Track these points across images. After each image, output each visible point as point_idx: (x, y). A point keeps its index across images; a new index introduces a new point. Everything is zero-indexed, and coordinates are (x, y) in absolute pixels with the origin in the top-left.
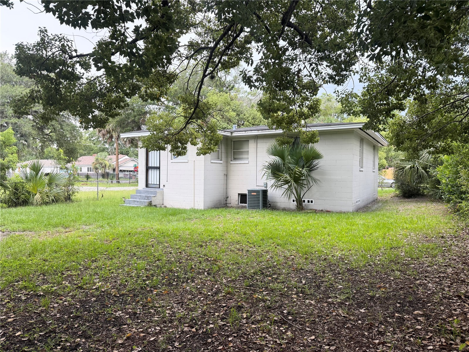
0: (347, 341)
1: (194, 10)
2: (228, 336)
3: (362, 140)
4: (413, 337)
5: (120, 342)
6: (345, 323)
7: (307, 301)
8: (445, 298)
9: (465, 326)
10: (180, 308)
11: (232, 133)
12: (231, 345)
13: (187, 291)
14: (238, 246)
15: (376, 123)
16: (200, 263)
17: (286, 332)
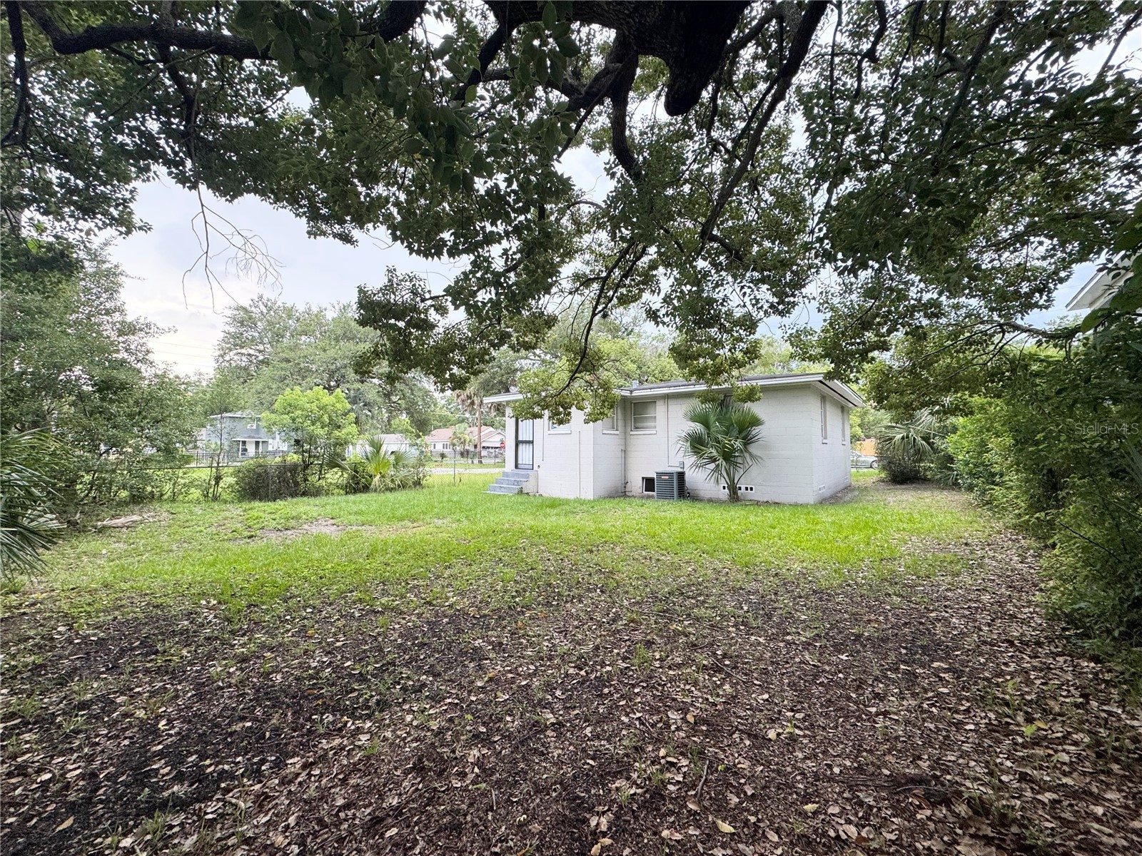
0: (822, 706)
1: (579, 232)
2: (634, 686)
3: (824, 398)
4: (936, 706)
5: (479, 684)
6: (816, 676)
7: (753, 638)
8: (985, 643)
9: (1028, 693)
10: (562, 639)
11: (631, 392)
12: (639, 699)
13: (572, 615)
14: (644, 553)
15: (845, 371)
16: (590, 575)
17: (722, 684)
